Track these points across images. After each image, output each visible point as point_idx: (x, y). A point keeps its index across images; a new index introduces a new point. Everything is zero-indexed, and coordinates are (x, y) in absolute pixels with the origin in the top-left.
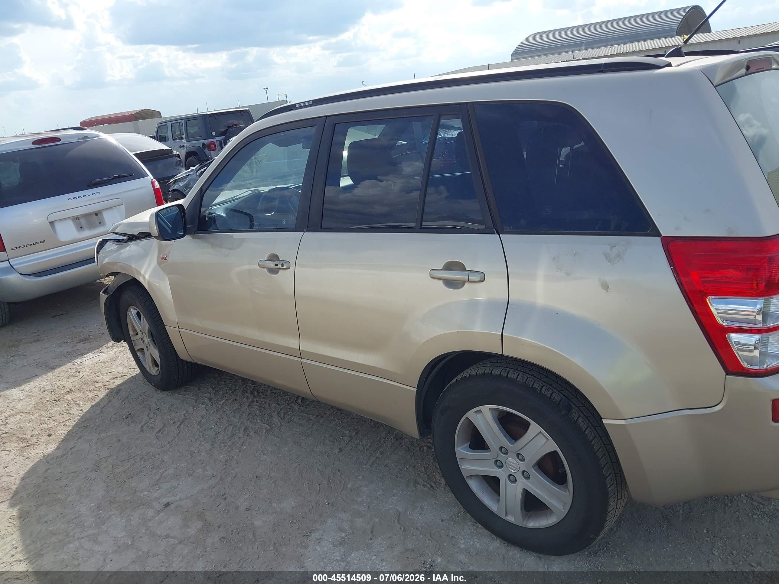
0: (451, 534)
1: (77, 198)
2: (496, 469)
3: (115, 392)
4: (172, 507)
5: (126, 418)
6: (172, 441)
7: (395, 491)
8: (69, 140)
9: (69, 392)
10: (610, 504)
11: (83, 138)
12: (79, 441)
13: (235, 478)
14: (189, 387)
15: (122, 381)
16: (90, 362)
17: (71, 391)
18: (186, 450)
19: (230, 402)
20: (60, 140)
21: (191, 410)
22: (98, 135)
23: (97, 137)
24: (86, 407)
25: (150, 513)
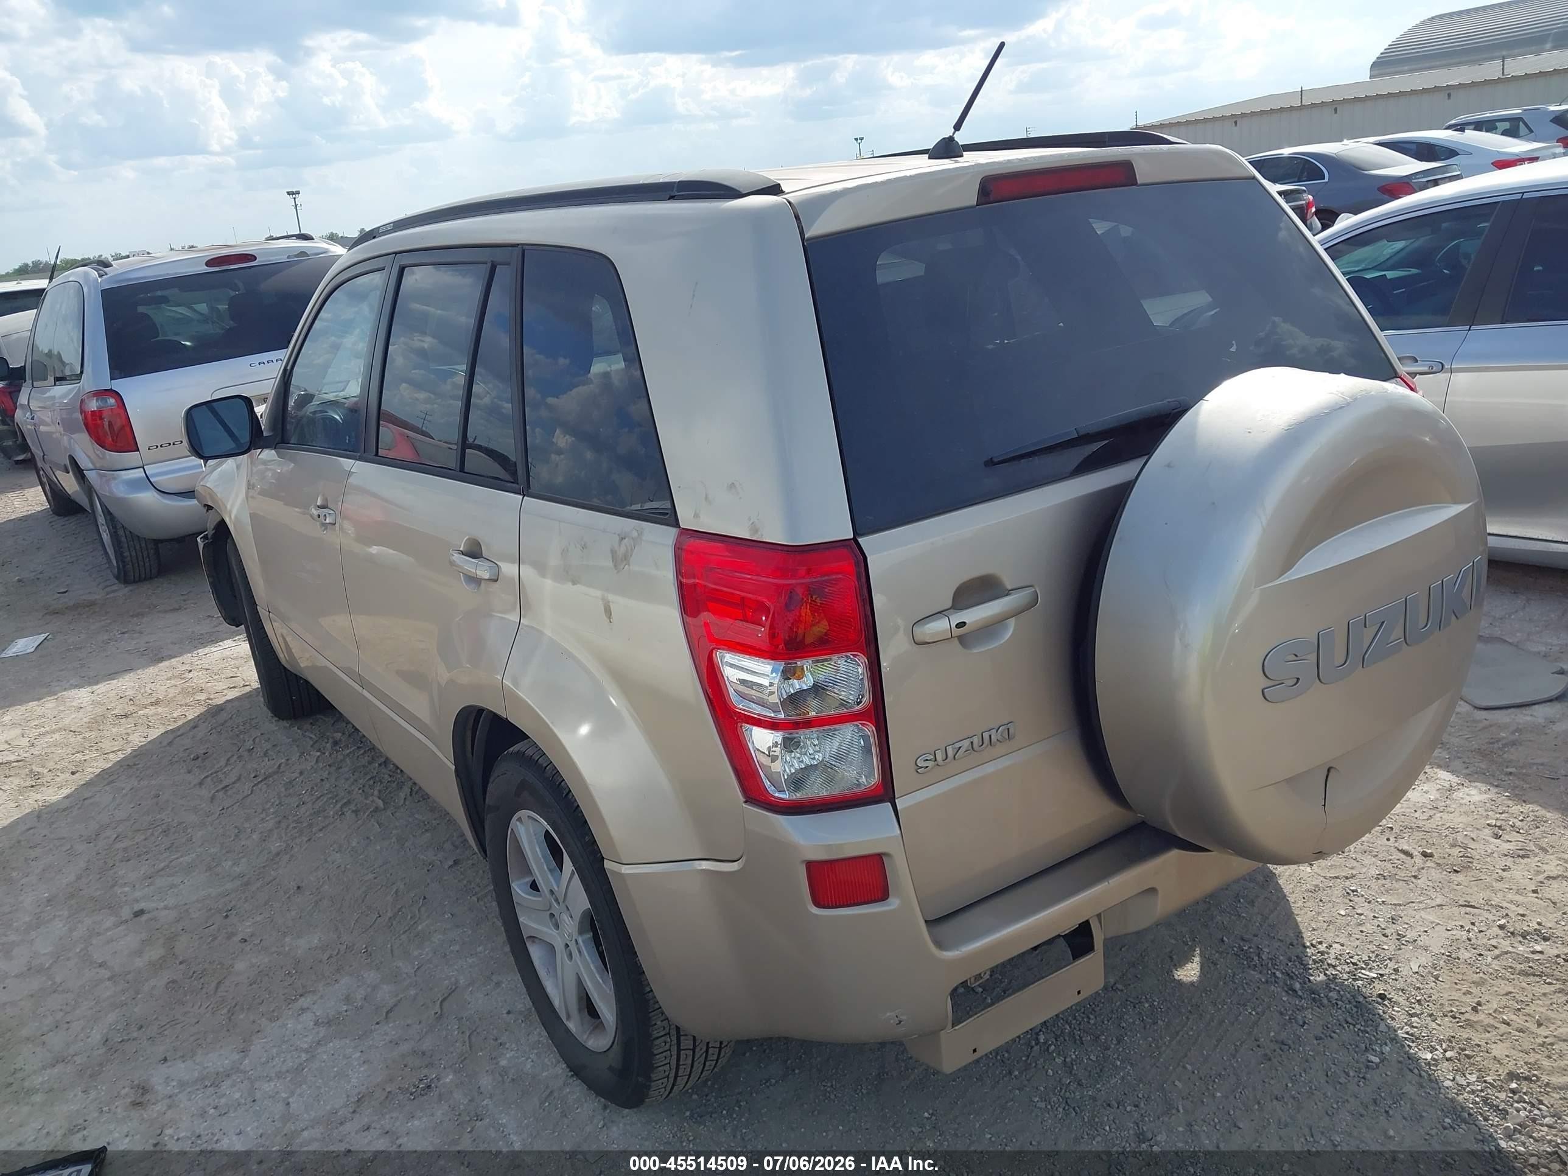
0: (503, 1039)
1: (266, 363)
2: (551, 929)
3: (215, 711)
4: (144, 918)
5: (193, 760)
6: (227, 808)
7: (480, 949)
8: (271, 258)
9: (152, 704)
10: (656, 1024)
11: (296, 256)
12: (107, 788)
13: (268, 884)
14: (322, 717)
15: (240, 694)
16: (217, 655)
17: (156, 703)
18: (236, 827)
19: (362, 751)
20: (255, 258)
21: (295, 758)
22: (327, 249)
23: (324, 253)
24: (155, 733)
25: (110, 922)
